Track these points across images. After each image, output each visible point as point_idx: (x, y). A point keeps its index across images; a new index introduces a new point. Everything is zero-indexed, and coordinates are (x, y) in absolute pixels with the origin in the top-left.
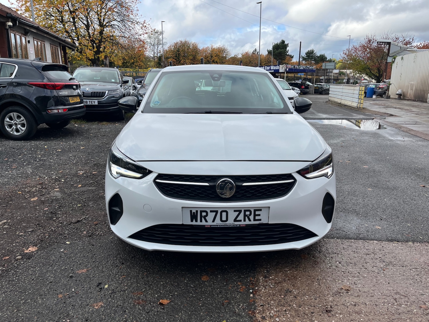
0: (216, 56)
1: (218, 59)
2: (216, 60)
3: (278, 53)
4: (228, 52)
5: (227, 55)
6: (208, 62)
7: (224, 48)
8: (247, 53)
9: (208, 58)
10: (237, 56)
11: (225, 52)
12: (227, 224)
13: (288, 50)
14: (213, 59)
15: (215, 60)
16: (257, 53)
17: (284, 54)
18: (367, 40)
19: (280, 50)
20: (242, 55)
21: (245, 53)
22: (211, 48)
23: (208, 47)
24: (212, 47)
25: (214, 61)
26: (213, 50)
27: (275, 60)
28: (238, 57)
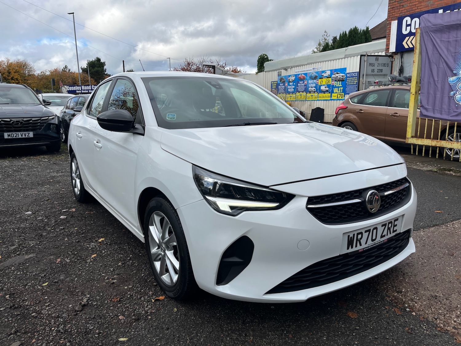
0: (15, 72)
1: (19, 76)
2: (17, 77)
3: (94, 72)
4: (31, 67)
5: (30, 71)
6: (5, 79)
7: (25, 63)
8: (56, 70)
9: (4, 75)
10: (44, 72)
11: (26, 68)
12: (376, 243)
13: (106, 69)
14: (12, 76)
15: (15, 77)
16: (68, 70)
17: (102, 73)
18: (187, 63)
19: (96, 69)
20: (51, 72)
21: (54, 70)
22: (7, 63)
23: (3, 61)
24: (9, 61)
25: (14, 79)
26: (10, 65)
27: (92, 79)
28: (46, 75)
